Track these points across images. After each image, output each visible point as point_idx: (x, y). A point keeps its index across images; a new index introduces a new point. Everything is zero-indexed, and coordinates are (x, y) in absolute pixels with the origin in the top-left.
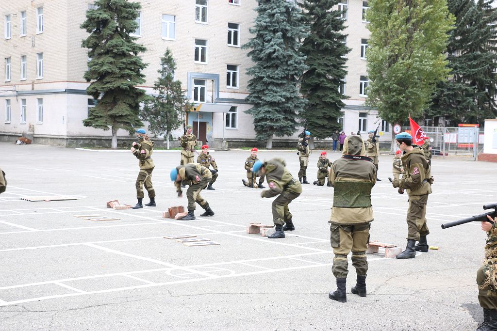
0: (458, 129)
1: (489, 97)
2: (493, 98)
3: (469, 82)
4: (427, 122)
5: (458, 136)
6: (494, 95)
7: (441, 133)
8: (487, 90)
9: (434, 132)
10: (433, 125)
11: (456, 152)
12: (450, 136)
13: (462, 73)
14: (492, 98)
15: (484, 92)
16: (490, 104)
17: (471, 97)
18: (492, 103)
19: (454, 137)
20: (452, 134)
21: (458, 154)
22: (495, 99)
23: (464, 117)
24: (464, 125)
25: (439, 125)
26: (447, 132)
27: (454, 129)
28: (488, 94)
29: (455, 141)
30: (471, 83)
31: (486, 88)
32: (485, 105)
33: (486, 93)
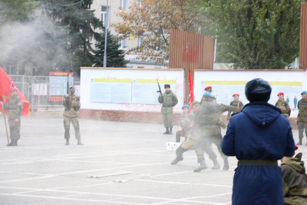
0: (48, 79)
1: (84, 39)
2: (89, 41)
3: (60, 20)
4: (10, 69)
5: (48, 87)
6: (90, 38)
7: (28, 83)
8: (81, 31)
9: (19, 81)
10: (18, 72)
11: (47, 107)
12: (39, 87)
13: (52, 8)
14: (87, 40)
15: (78, 33)
16: (85, 48)
17: (64, 39)
18: (87, 47)
19: (44, 88)
20: (42, 85)
21: (50, 110)
22: (90, 42)
23: (55, 64)
24: (56, 74)
25: (25, 73)
26: (36, 82)
27: (44, 79)
28: (83, 36)
29: (45, 94)
30: (62, 21)
31: (80, 28)
32: (80, 49)
33: (81, 35)
